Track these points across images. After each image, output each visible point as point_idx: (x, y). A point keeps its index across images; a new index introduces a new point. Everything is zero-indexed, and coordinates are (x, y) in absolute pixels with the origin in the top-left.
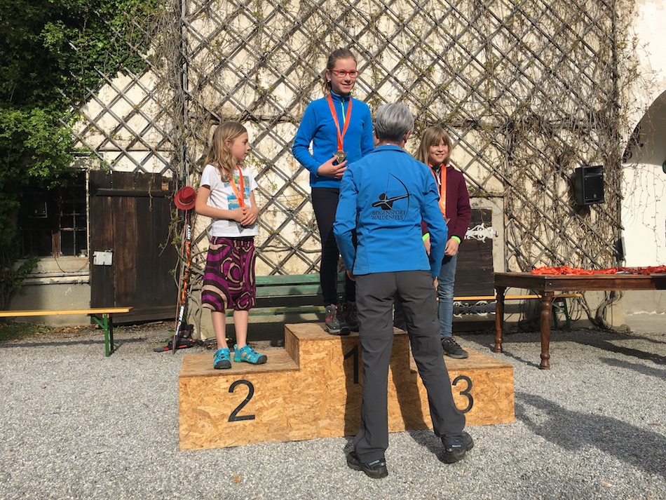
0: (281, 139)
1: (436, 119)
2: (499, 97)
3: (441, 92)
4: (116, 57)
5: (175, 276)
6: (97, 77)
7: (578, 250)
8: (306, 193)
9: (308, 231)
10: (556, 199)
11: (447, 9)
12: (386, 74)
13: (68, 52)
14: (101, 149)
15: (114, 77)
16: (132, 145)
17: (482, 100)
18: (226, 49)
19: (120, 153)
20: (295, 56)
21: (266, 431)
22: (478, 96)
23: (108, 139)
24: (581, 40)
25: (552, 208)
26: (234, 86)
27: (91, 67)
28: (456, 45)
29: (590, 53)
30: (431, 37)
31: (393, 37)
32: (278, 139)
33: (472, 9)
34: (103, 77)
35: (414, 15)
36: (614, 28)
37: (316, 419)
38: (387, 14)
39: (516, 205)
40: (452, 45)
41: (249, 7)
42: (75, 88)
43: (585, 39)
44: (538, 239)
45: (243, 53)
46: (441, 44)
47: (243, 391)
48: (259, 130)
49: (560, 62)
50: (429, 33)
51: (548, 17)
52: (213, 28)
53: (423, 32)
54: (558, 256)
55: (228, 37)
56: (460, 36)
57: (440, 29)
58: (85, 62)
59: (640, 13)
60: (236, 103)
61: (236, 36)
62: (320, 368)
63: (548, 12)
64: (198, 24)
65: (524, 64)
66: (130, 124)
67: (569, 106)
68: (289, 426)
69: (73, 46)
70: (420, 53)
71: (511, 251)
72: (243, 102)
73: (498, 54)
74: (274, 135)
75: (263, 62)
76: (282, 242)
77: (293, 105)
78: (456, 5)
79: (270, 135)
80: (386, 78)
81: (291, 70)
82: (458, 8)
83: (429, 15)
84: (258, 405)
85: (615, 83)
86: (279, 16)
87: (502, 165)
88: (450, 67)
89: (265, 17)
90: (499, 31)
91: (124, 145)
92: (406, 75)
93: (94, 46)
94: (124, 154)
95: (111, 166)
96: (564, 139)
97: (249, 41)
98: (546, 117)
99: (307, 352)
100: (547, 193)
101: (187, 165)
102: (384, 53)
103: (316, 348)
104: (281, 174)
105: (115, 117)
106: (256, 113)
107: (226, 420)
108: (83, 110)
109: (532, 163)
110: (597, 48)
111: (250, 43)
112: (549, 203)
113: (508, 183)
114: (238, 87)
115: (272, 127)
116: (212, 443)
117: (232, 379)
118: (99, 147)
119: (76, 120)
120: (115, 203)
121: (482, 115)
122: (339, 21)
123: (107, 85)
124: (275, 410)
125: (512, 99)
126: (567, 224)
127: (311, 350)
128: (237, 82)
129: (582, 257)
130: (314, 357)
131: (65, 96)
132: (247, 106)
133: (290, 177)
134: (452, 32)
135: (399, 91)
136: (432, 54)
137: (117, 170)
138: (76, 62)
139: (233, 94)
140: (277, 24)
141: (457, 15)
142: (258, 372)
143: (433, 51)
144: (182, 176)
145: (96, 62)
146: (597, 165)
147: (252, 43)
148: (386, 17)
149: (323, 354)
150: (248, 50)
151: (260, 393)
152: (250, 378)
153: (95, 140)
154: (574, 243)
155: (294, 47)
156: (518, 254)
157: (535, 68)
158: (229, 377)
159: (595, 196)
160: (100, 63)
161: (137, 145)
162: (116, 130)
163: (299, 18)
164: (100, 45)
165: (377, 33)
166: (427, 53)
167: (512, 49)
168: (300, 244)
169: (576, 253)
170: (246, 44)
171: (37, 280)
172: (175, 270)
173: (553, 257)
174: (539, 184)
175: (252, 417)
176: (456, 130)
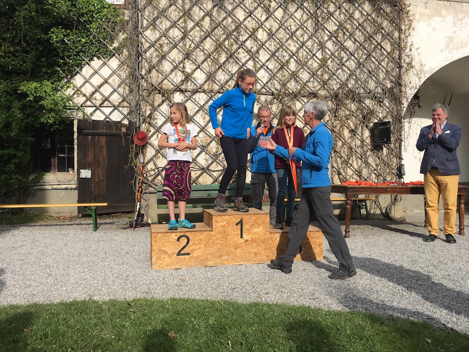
0: (198, 103)
1: (291, 92)
2: (329, 79)
3: (294, 76)
4: (93, 48)
5: (133, 185)
6: (81, 60)
7: (375, 172)
8: (212, 136)
9: (213, 159)
10: (362, 141)
11: (299, 25)
12: (262, 64)
13: (64, 45)
14: (84, 105)
15: (92, 60)
16: (103, 103)
17: (319, 80)
18: (166, 49)
19: (95, 108)
20: (207, 53)
21: (195, 261)
22: (317, 78)
23: (88, 100)
24: (379, 44)
25: (360, 146)
26: (170, 71)
27: (78, 54)
28: (304, 47)
29: (385, 52)
30: (289, 42)
31: (266, 42)
32: (197, 103)
33: (314, 25)
34: (85, 61)
35: (279, 29)
36: (400, 38)
37: (221, 256)
38: (262, 28)
39: (338, 144)
40: (302, 47)
41: (179, 23)
42: (67, 67)
43: (382, 44)
44: (351, 165)
45: (175, 51)
46: (295, 46)
47: (184, 241)
48: (184, 97)
49: (366, 58)
50: (288, 40)
51: (360, 30)
52: (158, 36)
53: (284, 39)
54: (363, 175)
55: (166, 41)
56: (306, 42)
57: (294, 37)
58: (74, 51)
59: (416, 29)
60: (171, 81)
61: (171, 40)
62: (223, 230)
63: (360, 27)
64: (148, 33)
65: (345, 59)
66: (102, 90)
67: (372, 85)
68: (207, 259)
69: (66, 41)
70: (282, 52)
71: (335, 172)
72: (175, 80)
73: (329, 53)
74: (194, 101)
75: (187, 56)
76: (197, 165)
77: (205, 82)
78: (304, 23)
79: (191, 100)
80: (262, 67)
81: (204, 61)
82: (305, 24)
83: (287, 28)
84: (191, 248)
85: (400, 71)
86: (197, 28)
87: (331, 120)
88: (300, 61)
89: (189, 29)
90: (330, 39)
91: (98, 103)
92: (274, 65)
93: (80, 41)
94: (97, 109)
95: (90, 116)
96: (368, 105)
97: (179, 43)
98: (357, 91)
99: (217, 222)
100: (357, 137)
101: (141, 118)
102: (261, 52)
103: (221, 220)
104: (197, 124)
105: (92, 85)
106: (183, 87)
107: (176, 255)
108: (72, 81)
109: (348, 119)
110: (389, 49)
111: (180, 44)
112: (359, 143)
113: (334, 131)
114: (172, 71)
115: (192, 96)
116: (168, 266)
117: (179, 235)
118: (82, 104)
119: (68, 87)
120: (93, 140)
121: (319, 90)
122: (233, 31)
123: (87, 65)
124: (200, 251)
125: (337, 80)
126: (369, 156)
127: (219, 221)
128: (172, 68)
129: (378, 176)
130: (220, 224)
131: (61, 72)
132: (178, 83)
133: (203, 126)
134: (301, 39)
135: (269, 74)
136: (289, 52)
137: (94, 119)
138: (69, 51)
139: (169, 75)
140: (196, 33)
141: (305, 29)
142: (192, 231)
143: (290, 50)
144: (138, 125)
145: (81, 51)
146: (388, 121)
147: (181, 44)
148: (262, 30)
149: (225, 223)
150: (178, 49)
151: (192, 242)
152: (187, 234)
153: (79, 100)
154: (373, 167)
155: (206, 48)
156: (339, 174)
157: (351, 61)
158: (177, 233)
159: (385, 139)
160: (83, 52)
161: (106, 103)
162: (93, 93)
163: (209, 30)
164: (84, 40)
165: (256, 39)
166: (286, 51)
167: (338, 50)
168: (209, 166)
169: (374, 173)
170: (177, 45)
171: (43, 187)
172: (133, 181)
173: (360, 176)
174: (353, 132)
175: (188, 254)
176: (303, 99)
